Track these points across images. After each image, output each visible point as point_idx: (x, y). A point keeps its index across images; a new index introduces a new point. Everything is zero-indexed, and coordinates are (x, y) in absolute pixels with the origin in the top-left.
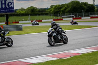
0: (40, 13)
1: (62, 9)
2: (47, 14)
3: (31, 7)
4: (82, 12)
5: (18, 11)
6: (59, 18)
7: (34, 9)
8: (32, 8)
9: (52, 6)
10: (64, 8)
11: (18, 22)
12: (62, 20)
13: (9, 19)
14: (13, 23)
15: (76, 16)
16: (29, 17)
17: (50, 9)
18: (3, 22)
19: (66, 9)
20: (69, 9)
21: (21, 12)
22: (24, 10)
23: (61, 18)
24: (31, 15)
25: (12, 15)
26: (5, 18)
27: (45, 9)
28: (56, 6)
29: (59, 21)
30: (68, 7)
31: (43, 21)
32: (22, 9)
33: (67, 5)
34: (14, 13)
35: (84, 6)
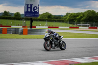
0: (56, 20)
1: (77, 18)
10: (80, 17)
11: (35, 27)
12: (78, 28)
18: (21, 25)
19: (81, 17)
20: (85, 18)
28: (72, 14)
29: (76, 29)
30: (84, 16)
31: (59, 27)
33: (83, 14)
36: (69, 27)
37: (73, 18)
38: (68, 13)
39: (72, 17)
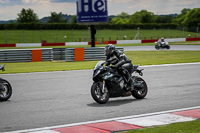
0: (160, 24)
2: (173, 27)
3: (142, 11)
5: (114, 19)
6: (198, 35)
7: (147, 16)
8: (144, 14)
11: (115, 43)
13: (96, 36)
14: (104, 43)
16: (138, 32)
17: (180, 16)
18: (85, 41)
21: (122, 22)
22: (128, 17)
24: (142, 27)
25: (102, 27)
26: (88, 33)
27: (171, 16)
28: (193, 11)
29: (198, 43)
32: (124, 16)
34: (106, 23)
36: (184, 39)
37: (196, 19)
38: (185, 10)
39: (194, 17)
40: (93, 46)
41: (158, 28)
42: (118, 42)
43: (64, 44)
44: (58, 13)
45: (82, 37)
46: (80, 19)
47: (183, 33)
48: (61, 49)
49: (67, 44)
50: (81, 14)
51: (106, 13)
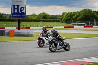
0: (52, 20)
1: (74, 17)
2: (58, 21)
3: (43, 13)
4: (93, 20)
5: (29, 17)
6: (70, 25)
7: (45, 15)
9: (64, 14)
10: (76, 16)
11: (29, 28)
12: (73, 27)
13: (20, 25)
14: (24, 28)
15: (88, 24)
16: (41, 23)
17: (61, 16)
19: (78, 16)
20: (81, 17)
21: (33, 18)
22: (36, 15)
23: (73, 26)
24: (43, 21)
25: (23, 21)
26: (17, 23)
27: (57, 16)
28: (68, 14)
30: (80, 15)
32: (34, 15)
33: (79, 12)
34: (25, 18)
35: (95, 14)
36: (63, 27)
37: (69, 18)
40: (19, 29)
41: (50, 21)
42: (31, 28)
43: (4, 28)
44: (2, 13)
45: (13, 25)
46: (13, 16)
47: (63, 24)
48: (3, 31)
49: (6, 28)
50: (13, 13)
51: (25, 13)
